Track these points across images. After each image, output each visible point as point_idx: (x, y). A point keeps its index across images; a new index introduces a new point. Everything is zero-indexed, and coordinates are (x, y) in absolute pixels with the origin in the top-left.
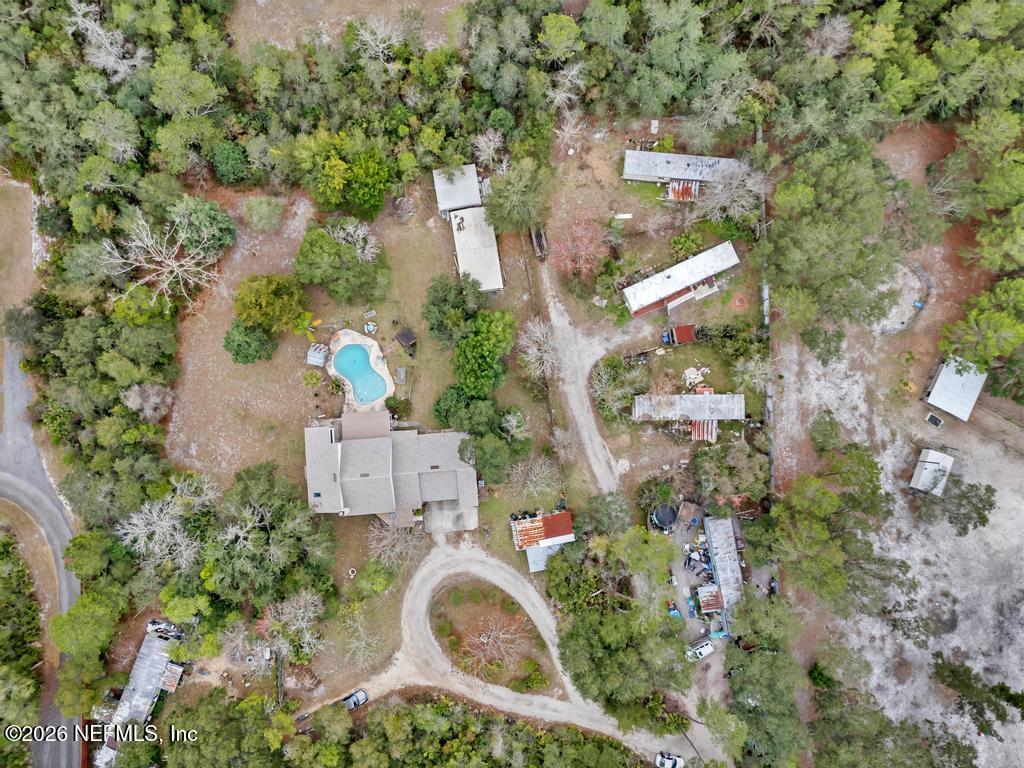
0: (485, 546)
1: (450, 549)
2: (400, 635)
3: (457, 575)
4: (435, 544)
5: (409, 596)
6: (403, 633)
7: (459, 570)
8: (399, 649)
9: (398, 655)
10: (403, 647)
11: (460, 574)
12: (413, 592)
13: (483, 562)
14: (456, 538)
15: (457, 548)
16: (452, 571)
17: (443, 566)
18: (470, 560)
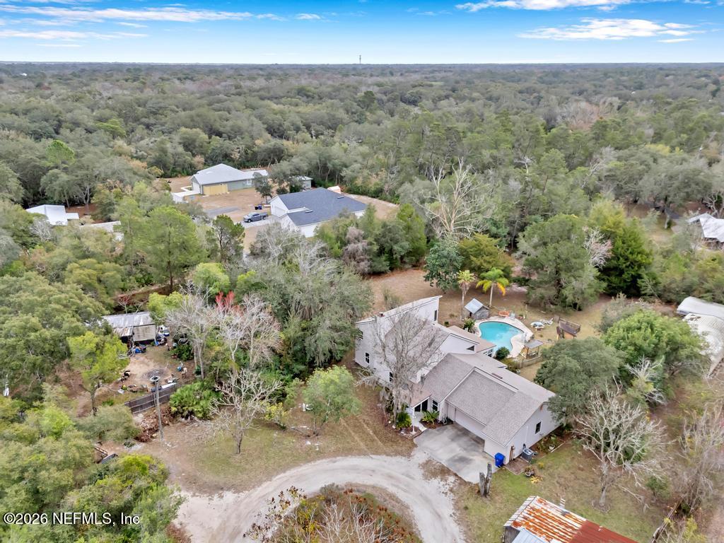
0: (463, 504)
1: (418, 473)
2: (260, 483)
3: (392, 497)
4: (409, 456)
5: (323, 463)
6: (265, 485)
7: (402, 496)
8: (237, 491)
9: (229, 496)
10: (242, 495)
11: (398, 501)
12: (331, 465)
13: (439, 516)
14: (437, 471)
15: (426, 477)
16: (392, 489)
17: (390, 477)
18: (427, 500)
